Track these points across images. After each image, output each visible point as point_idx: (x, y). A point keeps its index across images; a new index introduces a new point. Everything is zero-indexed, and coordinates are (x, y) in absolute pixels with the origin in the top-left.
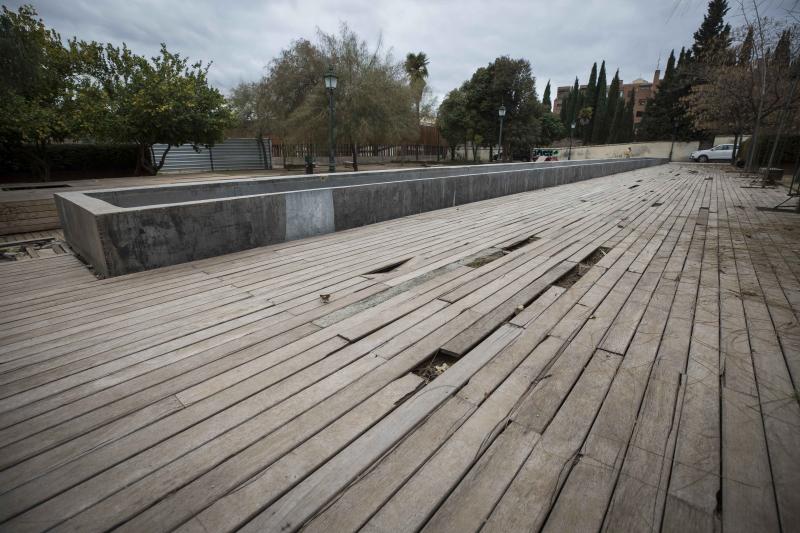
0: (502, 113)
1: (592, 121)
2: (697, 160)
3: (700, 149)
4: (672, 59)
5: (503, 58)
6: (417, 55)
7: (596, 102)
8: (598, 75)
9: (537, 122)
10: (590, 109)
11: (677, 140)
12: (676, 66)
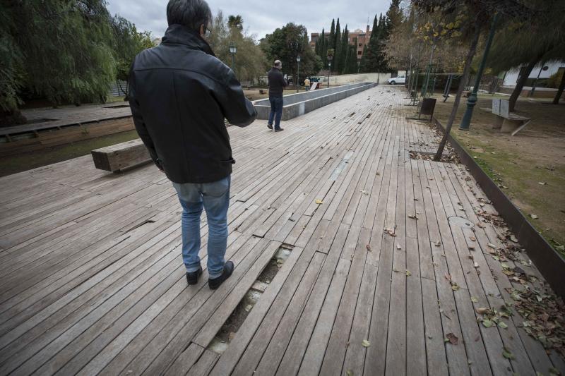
0: (298, 60)
1: (334, 57)
2: (390, 84)
3: (392, 77)
4: (376, 20)
5: (291, 24)
6: (236, 16)
7: (335, 44)
8: (335, 26)
9: (311, 62)
10: (332, 50)
11: (380, 72)
12: (378, 25)
